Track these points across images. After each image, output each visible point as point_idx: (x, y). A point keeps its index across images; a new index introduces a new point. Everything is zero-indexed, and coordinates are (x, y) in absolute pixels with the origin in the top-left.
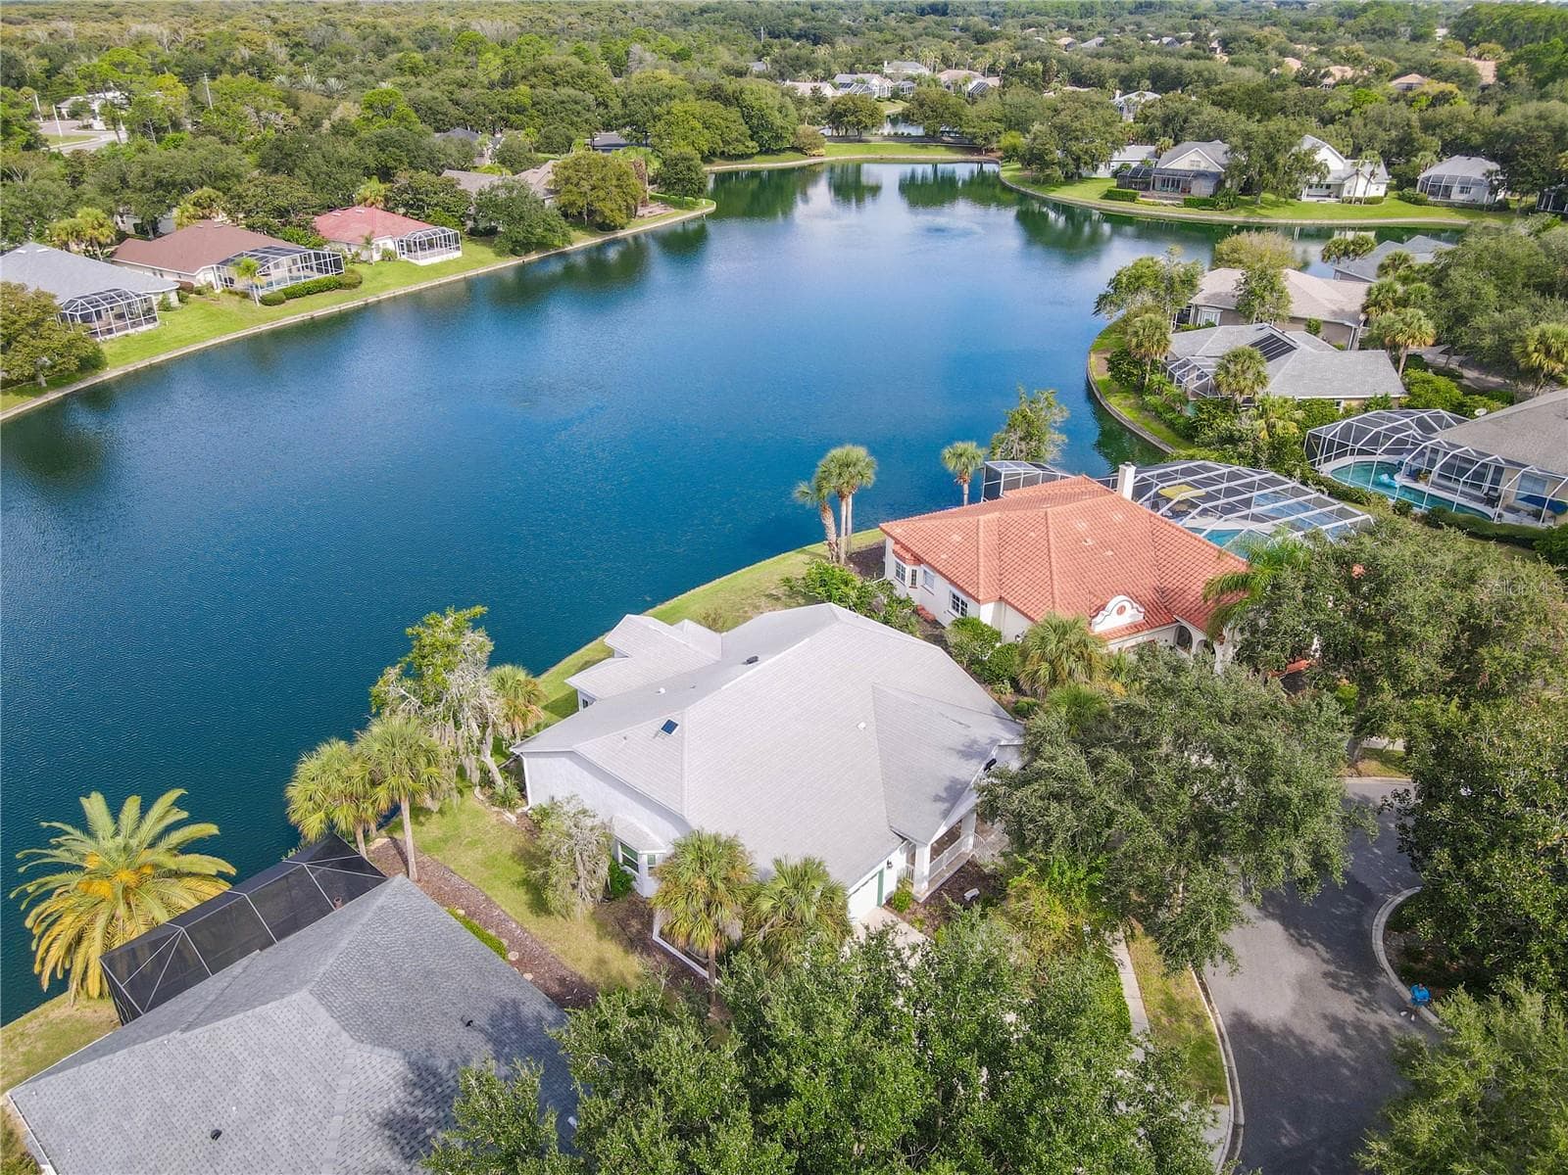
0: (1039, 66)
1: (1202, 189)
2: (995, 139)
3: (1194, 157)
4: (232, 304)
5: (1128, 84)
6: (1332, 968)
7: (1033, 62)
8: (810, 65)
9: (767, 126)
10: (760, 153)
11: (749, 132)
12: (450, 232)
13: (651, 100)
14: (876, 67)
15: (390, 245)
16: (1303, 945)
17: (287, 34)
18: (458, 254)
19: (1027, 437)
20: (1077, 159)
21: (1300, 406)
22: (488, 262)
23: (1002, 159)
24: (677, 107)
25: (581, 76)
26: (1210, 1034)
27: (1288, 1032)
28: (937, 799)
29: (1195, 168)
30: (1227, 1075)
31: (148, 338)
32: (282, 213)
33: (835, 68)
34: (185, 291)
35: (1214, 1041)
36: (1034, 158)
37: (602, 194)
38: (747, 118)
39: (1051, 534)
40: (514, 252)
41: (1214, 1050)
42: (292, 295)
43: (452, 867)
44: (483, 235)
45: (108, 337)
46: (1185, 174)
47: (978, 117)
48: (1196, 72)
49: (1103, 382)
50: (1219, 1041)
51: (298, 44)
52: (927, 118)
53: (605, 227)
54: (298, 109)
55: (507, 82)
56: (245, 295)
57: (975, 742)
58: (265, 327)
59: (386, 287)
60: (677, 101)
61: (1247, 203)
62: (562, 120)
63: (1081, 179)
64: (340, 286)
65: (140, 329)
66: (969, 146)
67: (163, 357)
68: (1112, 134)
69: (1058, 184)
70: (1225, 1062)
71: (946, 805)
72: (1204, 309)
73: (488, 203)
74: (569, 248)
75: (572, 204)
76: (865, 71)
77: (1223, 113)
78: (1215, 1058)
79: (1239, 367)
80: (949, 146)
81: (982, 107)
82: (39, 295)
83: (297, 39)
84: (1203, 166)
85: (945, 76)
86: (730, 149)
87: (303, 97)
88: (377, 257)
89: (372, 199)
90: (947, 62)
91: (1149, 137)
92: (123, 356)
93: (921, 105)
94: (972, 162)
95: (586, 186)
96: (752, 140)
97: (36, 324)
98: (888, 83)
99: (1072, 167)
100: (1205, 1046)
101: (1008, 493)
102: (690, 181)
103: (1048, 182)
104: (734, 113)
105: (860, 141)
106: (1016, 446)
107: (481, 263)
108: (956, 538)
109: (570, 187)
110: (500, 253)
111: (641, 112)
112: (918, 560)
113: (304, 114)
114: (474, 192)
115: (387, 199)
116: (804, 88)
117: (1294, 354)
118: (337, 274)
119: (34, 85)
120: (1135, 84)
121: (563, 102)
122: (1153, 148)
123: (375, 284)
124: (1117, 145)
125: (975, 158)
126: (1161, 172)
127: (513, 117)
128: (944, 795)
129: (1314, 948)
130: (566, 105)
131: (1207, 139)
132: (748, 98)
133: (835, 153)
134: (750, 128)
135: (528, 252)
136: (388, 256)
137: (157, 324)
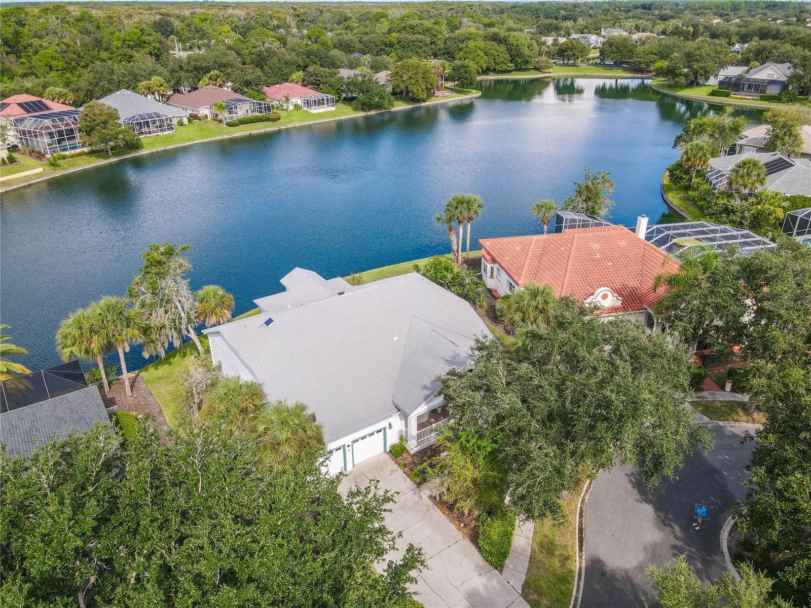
0: (691, 29)
1: (773, 90)
2: (652, 64)
3: (770, 72)
4: (213, 125)
5: (744, 39)
6: (680, 543)
7: (687, 26)
8: (557, 29)
9: (521, 55)
10: (515, 70)
11: (510, 58)
12: (330, 97)
13: (459, 41)
14: (597, 30)
15: (299, 102)
16: (665, 525)
17: (299, 16)
18: (333, 109)
19: (588, 199)
20: (696, 73)
21: (787, 199)
22: (347, 113)
23: (655, 76)
24: (471, 44)
25: (428, 30)
26: (571, 571)
27: (628, 580)
28: (425, 388)
29: (770, 78)
30: (572, 603)
31: (168, 137)
32: (248, 84)
33: (572, 31)
34: (193, 118)
35: (573, 577)
36: (670, 72)
37: (413, 81)
38: (509, 50)
39: (573, 249)
40: (363, 110)
41: (570, 583)
42: (243, 122)
43: (153, 392)
44: (349, 100)
45: (148, 135)
46: (763, 81)
47: (644, 52)
48: (787, 32)
49: (668, 185)
50: (576, 579)
51: (302, 20)
52: (614, 53)
53: (415, 100)
54: (286, 45)
55: (390, 31)
56: (221, 121)
57: (458, 355)
58: (226, 137)
59: (291, 122)
60: (472, 41)
61: (802, 99)
62: (412, 50)
63: (698, 84)
64: (268, 119)
65: (164, 133)
66: (637, 69)
67: (171, 147)
68: (719, 58)
69: (683, 87)
70: (574, 593)
71: (427, 392)
72: (745, 147)
73: (352, 83)
74: (393, 110)
75: (398, 86)
76: (589, 32)
77: (794, 48)
78: (568, 589)
79: (745, 171)
80: (625, 70)
81: (647, 46)
82: (109, 108)
83: (302, 18)
84: (775, 77)
85: (635, 37)
86: (498, 67)
87: (289, 38)
88: (291, 108)
89: (296, 80)
90: (637, 28)
91: (746, 62)
92: (152, 145)
93: (611, 46)
94: (637, 78)
95: (405, 77)
96: (512, 63)
97: (105, 123)
98: (601, 40)
99: (692, 77)
100: (565, 579)
101: (567, 231)
102: (466, 78)
103: (677, 86)
104: (503, 48)
105: (574, 66)
106: (580, 205)
107: (345, 114)
108: (518, 248)
109: (397, 77)
110: (355, 109)
111: (452, 46)
112: (494, 261)
113: (288, 47)
114: (346, 76)
115: (304, 80)
116: (549, 40)
117: (792, 169)
118: (267, 114)
119: (177, 34)
120: (749, 39)
121: (413, 41)
122: (746, 68)
123: (286, 120)
124: (722, 65)
125: (640, 76)
126: (748, 80)
127: (387, 49)
128: (429, 386)
129: (672, 528)
130: (415, 43)
131: (783, 62)
132: (511, 39)
133: (558, 71)
134: (511, 56)
135: (370, 110)
136: (297, 107)
137: (173, 131)
